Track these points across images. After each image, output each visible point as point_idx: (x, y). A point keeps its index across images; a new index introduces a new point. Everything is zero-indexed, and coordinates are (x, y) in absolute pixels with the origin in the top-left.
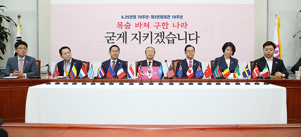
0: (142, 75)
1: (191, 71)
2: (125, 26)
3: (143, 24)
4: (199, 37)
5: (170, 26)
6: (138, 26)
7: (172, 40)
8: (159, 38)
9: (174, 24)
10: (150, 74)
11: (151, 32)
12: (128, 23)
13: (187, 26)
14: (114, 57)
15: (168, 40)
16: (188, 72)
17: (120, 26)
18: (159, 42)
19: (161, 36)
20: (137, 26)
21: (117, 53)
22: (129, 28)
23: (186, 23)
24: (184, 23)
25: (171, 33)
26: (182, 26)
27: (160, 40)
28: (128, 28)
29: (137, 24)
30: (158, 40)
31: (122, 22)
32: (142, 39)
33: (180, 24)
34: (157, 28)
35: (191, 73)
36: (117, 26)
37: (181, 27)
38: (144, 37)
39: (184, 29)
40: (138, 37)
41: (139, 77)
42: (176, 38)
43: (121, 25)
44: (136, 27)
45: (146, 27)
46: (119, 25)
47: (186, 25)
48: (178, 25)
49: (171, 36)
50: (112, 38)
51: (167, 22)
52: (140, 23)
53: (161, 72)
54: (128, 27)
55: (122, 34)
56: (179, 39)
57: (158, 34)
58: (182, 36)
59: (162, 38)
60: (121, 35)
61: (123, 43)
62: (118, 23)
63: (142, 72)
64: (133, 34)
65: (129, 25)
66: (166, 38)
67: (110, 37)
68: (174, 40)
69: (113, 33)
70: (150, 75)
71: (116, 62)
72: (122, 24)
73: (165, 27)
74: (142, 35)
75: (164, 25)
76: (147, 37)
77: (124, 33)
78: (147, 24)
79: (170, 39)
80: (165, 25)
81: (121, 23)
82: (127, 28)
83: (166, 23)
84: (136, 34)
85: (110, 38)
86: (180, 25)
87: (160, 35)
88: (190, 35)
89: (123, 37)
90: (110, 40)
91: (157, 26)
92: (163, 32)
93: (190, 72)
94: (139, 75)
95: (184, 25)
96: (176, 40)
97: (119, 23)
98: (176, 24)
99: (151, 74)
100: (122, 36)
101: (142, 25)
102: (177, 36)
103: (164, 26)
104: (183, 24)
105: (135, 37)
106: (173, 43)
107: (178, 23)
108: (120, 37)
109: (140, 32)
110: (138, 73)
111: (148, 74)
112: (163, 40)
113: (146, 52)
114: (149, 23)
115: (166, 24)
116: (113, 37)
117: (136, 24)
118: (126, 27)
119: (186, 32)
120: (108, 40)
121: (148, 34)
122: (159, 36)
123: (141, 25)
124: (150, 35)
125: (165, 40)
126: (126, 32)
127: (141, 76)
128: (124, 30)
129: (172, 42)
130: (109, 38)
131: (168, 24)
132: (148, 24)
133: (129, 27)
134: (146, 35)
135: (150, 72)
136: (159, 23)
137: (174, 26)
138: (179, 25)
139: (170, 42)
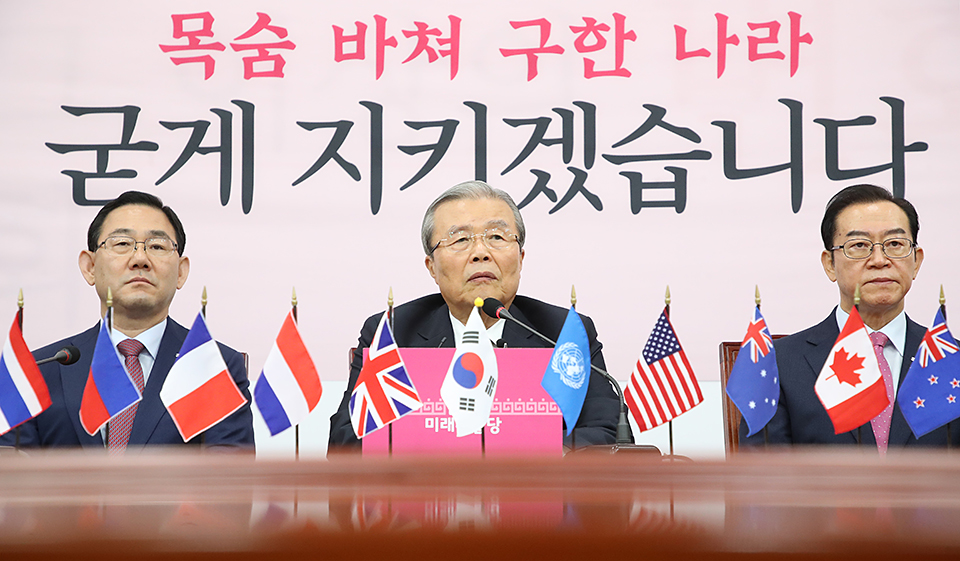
0: (403, 409)
1: (857, 362)
2: (237, 48)
3: (400, 38)
4: (921, 147)
5: (650, 52)
6: (360, 54)
7: (671, 177)
8: (547, 158)
9: (680, 33)
10: (468, 393)
11: (480, 111)
12: (263, 21)
13: (802, 46)
14: (131, 295)
15: (635, 179)
16: (827, 371)
17: (194, 44)
18: (552, 195)
19: (567, 141)
20: (350, 47)
21: (160, 259)
22: (278, 72)
23: (795, 18)
24: (774, 27)
25: (656, 116)
26: (762, 49)
27: (561, 182)
28: (269, 66)
29: (350, 30)
30: (543, 177)
31: (208, 19)
32: (398, 167)
33: (744, 34)
34: (532, 73)
35: (860, 388)
36: (165, 49)
37: (753, 56)
38: (411, 150)
39: (774, 78)
40: (356, 148)
41: (371, 425)
42: (706, 155)
43: (204, 40)
44: (340, 56)
45: (433, 57)
46: (185, 41)
47: (797, 39)
48: (724, 40)
49: (659, 140)
50: (117, 160)
51: (620, 19)
52: (381, 21)
53: (570, 373)
54: (264, 56)
55: (216, 122)
56: (732, 172)
57: (542, 123)
58: (763, 142)
59: (578, 160)
60: (200, 128)
61: (225, 200)
62: (178, 20)
63: (399, 374)
64: (309, 126)
65: (276, 39)
66: (617, 160)
67: (103, 151)
68: (681, 175)
69: (131, 114)
70: (467, 405)
71: (154, 351)
72: (207, 31)
73: (604, 59)
74: (394, 134)
75: (591, 40)
76: (439, 150)
77: (226, 117)
78: (436, 32)
79: (653, 172)
80: (601, 44)
81: (196, 25)
82: (258, 67)
83: (611, 23)
84: (343, 128)
85: (102, 161)
86: (744, 45)
87: (555, 130)
88: (831, 127)
89: (225, 149)
90: (101, 172)
91: (532, 55)
92: (589, 110)
93: (848, 369)
94: (371, 406)
95: (773, 39)
96: (705, 177)
97: (189, 26)
98: (702, 35)
99: (478, 393)
100: (212, 138)
101: (393, 42)
102: (713, 141)
103: (589, 55)
104: (764, 33)
105: (331, 152)
106: (679, 204)
107: (722, 20)
108: (193, 147)
109: (376, 110)
110: (361, 390)
111: (451, 390)
112: (580, 177)
113: (430, 248)
114: (455, 22)
115: (610, 37)
116: (125, 145)
117: (338, 31)
118: (248, 62)
119: (796, 108)
120: (79, 179)
121: (450, 127)
122: (549, 143)
123: (383, 42)
124: (465, 136)
125: (606, 180)
126: (248, 109)
127: (386, 414)
128: (228, 85)
129: (669, 195)
130: (87, 162)
131: (632, 36)
132: (447, 34)
133: (280, 62)
134: (433, 136)
135: (469, 374)
136: (545, 26)
137: (681, 54)
138: (735, 40)
139: (647, 195)
